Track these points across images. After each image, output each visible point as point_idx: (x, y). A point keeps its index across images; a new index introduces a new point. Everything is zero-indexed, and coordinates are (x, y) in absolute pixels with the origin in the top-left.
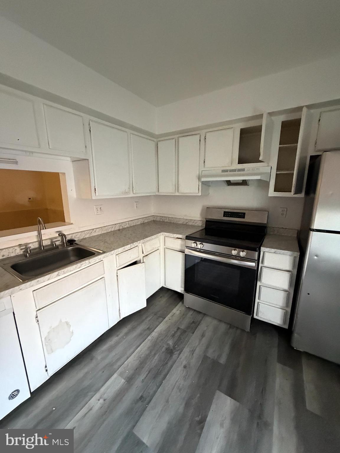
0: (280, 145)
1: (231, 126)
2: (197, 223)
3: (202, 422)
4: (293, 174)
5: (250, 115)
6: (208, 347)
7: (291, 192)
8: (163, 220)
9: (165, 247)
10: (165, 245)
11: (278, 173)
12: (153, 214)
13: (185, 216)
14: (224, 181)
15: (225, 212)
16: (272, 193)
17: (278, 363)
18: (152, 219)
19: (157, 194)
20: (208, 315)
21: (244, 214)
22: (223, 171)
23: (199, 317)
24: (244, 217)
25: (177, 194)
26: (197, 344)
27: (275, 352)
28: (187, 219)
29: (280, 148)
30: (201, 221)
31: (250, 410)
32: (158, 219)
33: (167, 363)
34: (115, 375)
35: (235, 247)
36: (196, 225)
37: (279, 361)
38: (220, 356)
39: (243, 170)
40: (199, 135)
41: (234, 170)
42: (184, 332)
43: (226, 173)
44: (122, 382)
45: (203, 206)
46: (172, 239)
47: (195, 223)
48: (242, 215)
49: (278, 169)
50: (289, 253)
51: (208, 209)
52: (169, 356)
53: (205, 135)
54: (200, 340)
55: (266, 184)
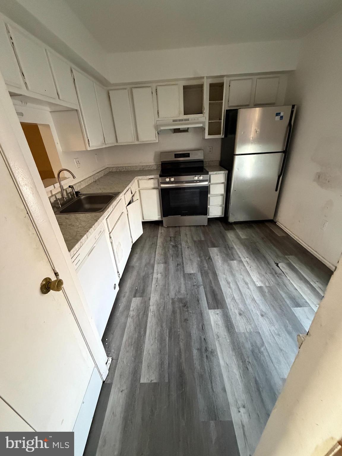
0: (209, 101)
1: (176, 82)
2: (152, 168)
3: (210, 258)
4: (221, 122)
5: (192, 76)
6: (192, 237)
7: (221, 134)
8: (119, 170)
9: (139, 189)
10: (139, 187)
11: (210, 122)
12: (107, 166)
13: (140, 163)
14: (170, 129)
15: (175, 155)
16: (207, 136)
17: (226, 231)
18: (108, 171)
19: (116, 144)
20: (181, 226)
21: (189, 154)
22: (174, 121)
23: (177, 229)
24: (189, 156)
25: (137, 143)
26: (186, 239)
27: (222, 228)
28: (143, 166)
29: (209, 103)
30: (155, 165)
31: (224, 247)
32: (114, 170)
33: (178, 250)
34: (156, 266)
35: (196, 175)
36: (152, 169)
37: (226, 230)
38: (201, 238)
39: (188, 120)
40: (151, 88)
41: (182, 120)
42: (175, 237)
43: (176, 122)
44: (162, 266)
45: (156, 152)
46: (145, 181)
47: (151, 168)
48: (188, 155)
49: (209, 119)
50: (222, 172)
51: (162, 153)
52: (177, 248)
53: (156, 88)
54: (187, 237)
55: (203, 129)
